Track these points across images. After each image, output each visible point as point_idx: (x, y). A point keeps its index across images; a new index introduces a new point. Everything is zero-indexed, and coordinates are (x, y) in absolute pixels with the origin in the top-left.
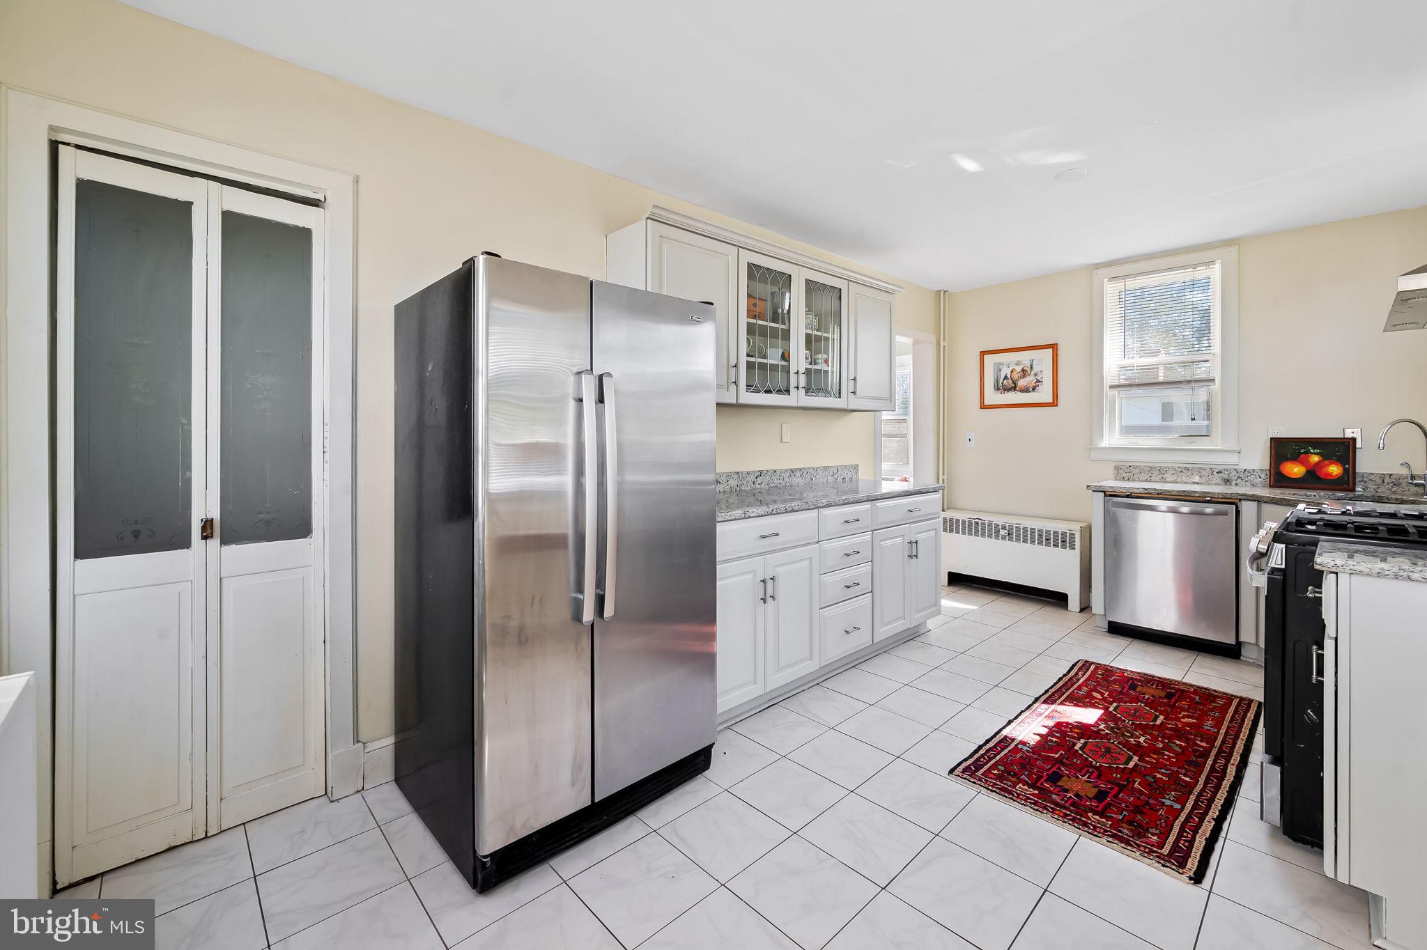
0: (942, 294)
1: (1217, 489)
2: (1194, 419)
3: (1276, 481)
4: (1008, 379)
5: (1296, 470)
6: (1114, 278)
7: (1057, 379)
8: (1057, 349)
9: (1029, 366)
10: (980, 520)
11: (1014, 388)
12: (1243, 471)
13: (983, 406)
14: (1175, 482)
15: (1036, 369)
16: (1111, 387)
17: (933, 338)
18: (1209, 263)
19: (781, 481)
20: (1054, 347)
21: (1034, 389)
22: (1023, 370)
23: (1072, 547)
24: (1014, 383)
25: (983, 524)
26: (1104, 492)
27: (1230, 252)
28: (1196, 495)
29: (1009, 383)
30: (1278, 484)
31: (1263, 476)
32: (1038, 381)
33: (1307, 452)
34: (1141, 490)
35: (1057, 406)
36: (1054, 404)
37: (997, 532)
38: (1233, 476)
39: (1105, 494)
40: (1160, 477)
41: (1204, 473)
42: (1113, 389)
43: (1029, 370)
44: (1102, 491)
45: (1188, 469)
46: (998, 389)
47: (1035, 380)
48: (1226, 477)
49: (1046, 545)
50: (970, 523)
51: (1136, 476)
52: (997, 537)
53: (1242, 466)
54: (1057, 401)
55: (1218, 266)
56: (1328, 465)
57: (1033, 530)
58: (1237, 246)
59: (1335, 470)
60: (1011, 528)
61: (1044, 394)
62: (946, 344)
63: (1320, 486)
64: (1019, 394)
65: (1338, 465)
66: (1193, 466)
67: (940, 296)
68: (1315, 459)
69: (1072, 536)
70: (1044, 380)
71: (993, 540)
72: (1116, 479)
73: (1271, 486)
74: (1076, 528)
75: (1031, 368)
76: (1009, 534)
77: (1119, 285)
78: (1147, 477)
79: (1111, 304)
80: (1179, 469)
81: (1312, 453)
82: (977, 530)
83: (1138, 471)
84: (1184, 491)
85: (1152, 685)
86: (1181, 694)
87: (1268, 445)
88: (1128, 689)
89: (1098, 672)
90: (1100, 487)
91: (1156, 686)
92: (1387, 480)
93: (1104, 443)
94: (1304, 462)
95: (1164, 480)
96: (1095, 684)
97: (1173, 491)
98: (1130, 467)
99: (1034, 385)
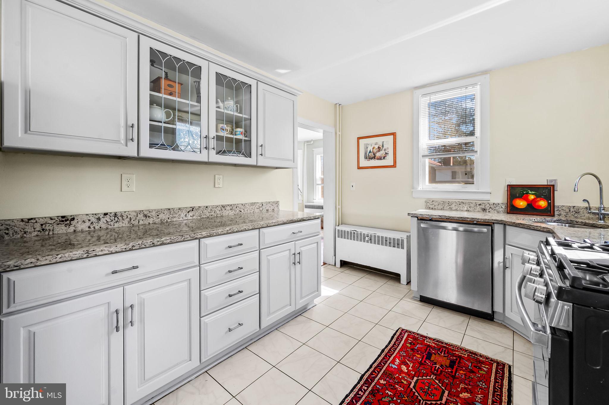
0: (338, 105)
1: (479, 216)
3: (511, 210)
4: (371, 152)
5: (521, 204)
6: (424, 95)
7: (396, 153)
8: (396, 136)
9: (382, 145)
10: (356, 231)
11: (374, 158)
12: (492, 204)
13: (359, 168)
14: (456, 210)
15: (385, 147)
16: (423, 156)
17: (333, 131)
18: (474, 85)
19: (212, 213)
20: (394, 134)
21: (384, 158)
22: (379, 148)
23: (403, 248)
24: (374, 155)
25: (357, 234)
26: (417, 217)
27: (485, 78)
28: (469, 220)
29: (371, 155)
30: (512, 212)
31: (503, 207)
32: (386, 154)
33: (527, 193)
34: (438, 217)
35: (396, 167)
36: (394, 166)
37: (364, 238)
38: (487, 207)
39: (418, 219)
40: (448, 208)
41: (472, 205)
43: (382, 148)
44: (416, 217)
45: (463, 203)
46: (366, 158)
47: (385, 153)
48: (483, 207)
49: (389, 246)
50: (351, 233)
51: (436, 206)
52: (364, 241)
53: (492, 202)
54: (396, 164)
55: (478, 87)
56: (539, 201)
57: (382, 237)
58: (489, 74)
59: (543, 203)
60: (371, 236)
61: (389, 161)
62: (340, 133)
63: (535, 213)
64: (377, 161)
65: (544, 201)
66: (466, 201)
67: (338, 106)
68: (532, 197)
69: (402, 241)
70: (389, 153)
71: (362, 242)
72: (426, 209)
73: (507, 213)
74: (404, 236)
75: (383, 146)
76: (370, 239)
77: (427, 99)
78: (442, 207)
79: (423, 110)
80: (459, 203)
81: (530, 194)
82: (354, 237)
83: (437, 204)
84: (461, 218)
85: (441, 353)
86: (459, 362)
87: (506, 189)
88: (426, 359)
89: (409, 340)
90: (415, 214)
91: (444, 354)
92: (572, 210)
93: (420, 188)
94: (526, 199)
95: (451, 209)
96: (405, 354)
97: (455, 217)
98: (433, 201)
99: (384, 155)
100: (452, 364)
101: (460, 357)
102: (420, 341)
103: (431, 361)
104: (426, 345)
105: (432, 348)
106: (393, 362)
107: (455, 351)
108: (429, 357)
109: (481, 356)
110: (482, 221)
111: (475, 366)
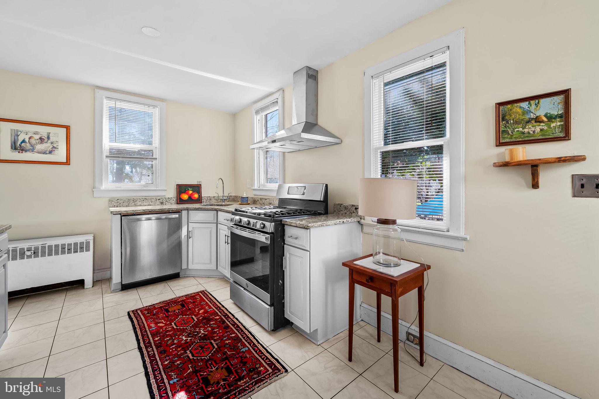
2: (149, 176)
3: (179, 201)
5: (185, 197)
6: (109, 98)
8: (70, 129)
9: (46, 136)
11: (31, 150)
14: (140, 205)
15: (52, 139)
18: (155, 106)
20: (67, 127)
21: (50, 152)
22: (41, 138)
23: (88, 250)
24: (31, 146)
26: (121, 214)
28: (166, 210)
30: (180, 203)
31: (175, 200)
32: (54, 147)
33: (188, 190)
34: (142, 211)
35: (70, 165)
36: (67, 163)
37: (22, 254)
38: (164, 201)
40: (133, 204)
41: (153, 200)
42: (108, 158)
43: (46, 139)
44: (119, 214)
45: (146, 199)
46: (15, 149)
47: (52, 147)
48: (162, 201)
49: (68, 253)
51: (121, 204)
52: (22, 258)
53: (167, 197)
54: (70, 162)
55: (157, 108)
56: (194, 194)
57: (57, 246)
59: (196, 196)
60: (37, 248)
61: (59, 156)
63: (193, 202)
64: (36, 154)
65: (197, 194)
66: (148, 197)
68: (191, 192)
69: (88, 243)
70: (59, 147)
72: (110, 207)
73: (177, 204)
74: (90, 237)
75: (48, 138)
76: (35, 253)
77: (112, 104)
78: (127, 204)
81: (190, 190)
83: (122, 201)
84: (161, 209)
85: (172, 305)
86: (185, 303)
87: (176, 187)
88: (167, 313)
89: (144, 313)
90: (119, 211)
91: (174, 305)
92: (208, 198)
93: (104, 187)
94: (187, 194)
95: (136, 205)
96: (152, 320)
97: (156, 209)
98: (118, 200)
99: (51, 150)
100: (183, 305)
101: (183, 300)
102: (152, 308)
103: (171, 312)
104: (158, 308)
105: (164, 307)
106: (150, 327)
107: (177, 300)
108: (167, 311)
109: (191, 294)
110: (175, 210)
111: (193, 299)
